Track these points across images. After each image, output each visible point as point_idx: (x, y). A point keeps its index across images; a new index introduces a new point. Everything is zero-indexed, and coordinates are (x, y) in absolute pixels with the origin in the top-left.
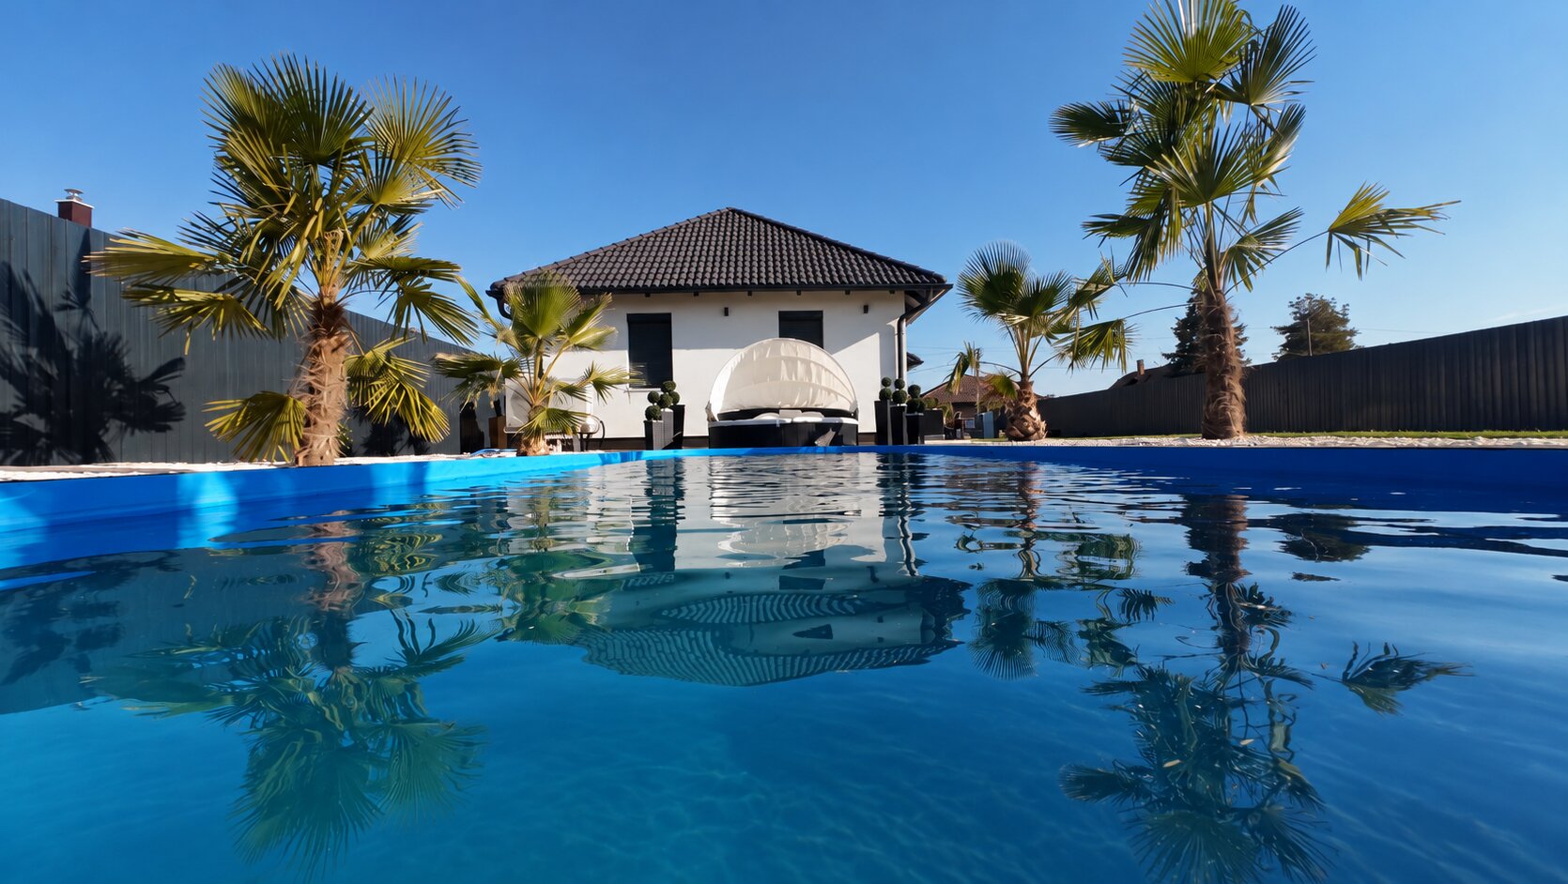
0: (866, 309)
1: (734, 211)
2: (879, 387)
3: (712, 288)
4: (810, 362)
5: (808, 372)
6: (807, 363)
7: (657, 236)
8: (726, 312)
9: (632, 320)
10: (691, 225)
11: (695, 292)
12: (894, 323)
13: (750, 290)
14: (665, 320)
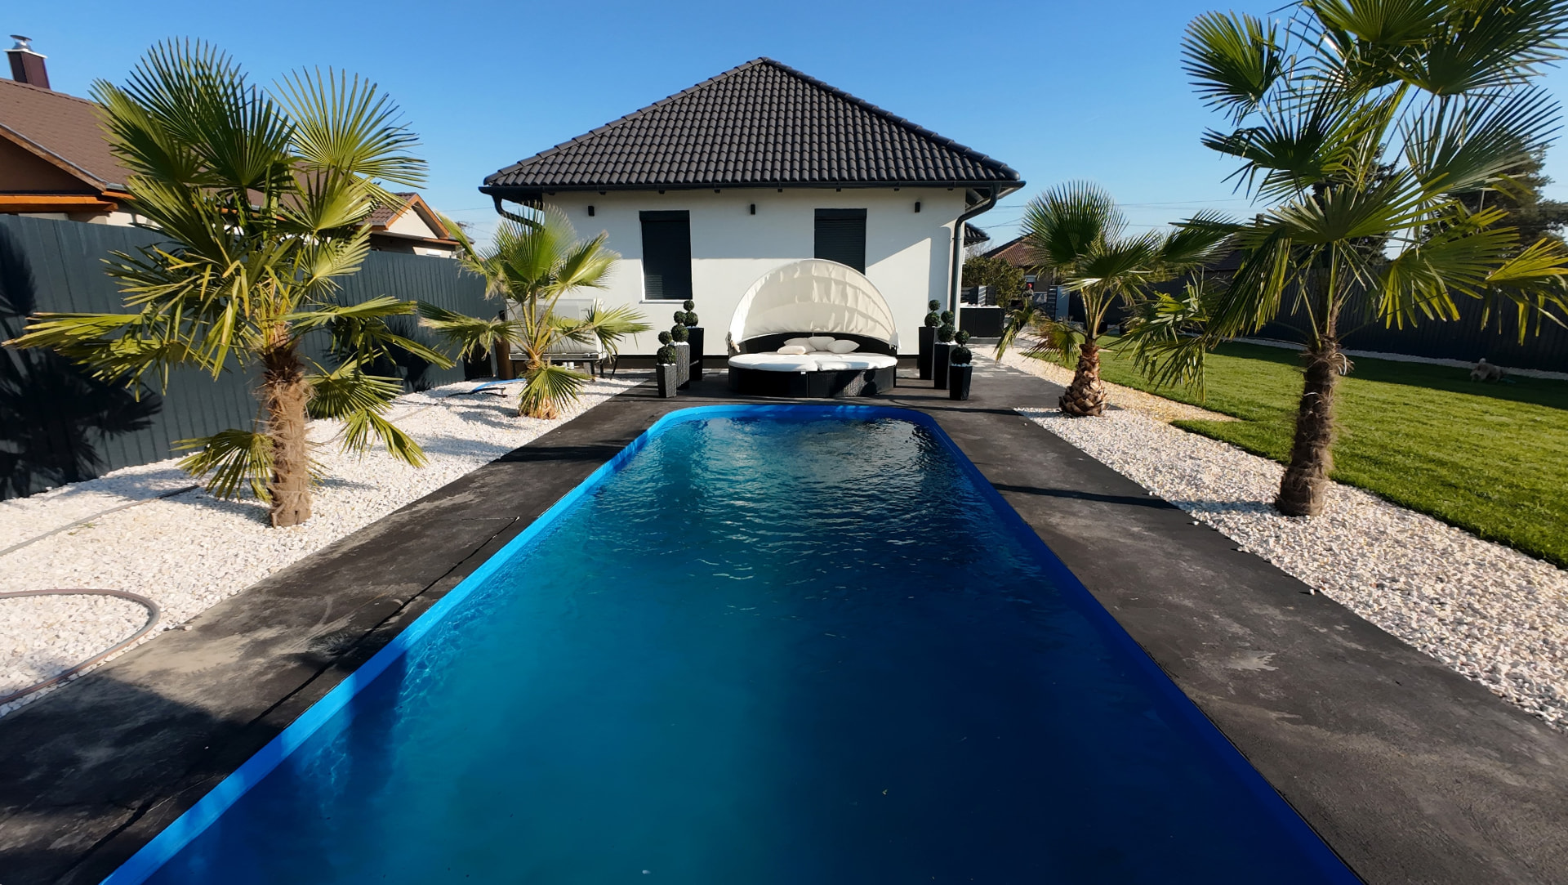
0: (918, 208)
1: (767, 63)
2: (925, 311)
3: (734, 184)
4: (847, 283)
5: (844, 296)
6: (843, 284)
7: (674, 103)
8: (753, 210)
9: (646, 218)
10: (715, 87)
11: (717, 187)
12: (951, 225)
13: (780, 185)
14: (682, 219)
